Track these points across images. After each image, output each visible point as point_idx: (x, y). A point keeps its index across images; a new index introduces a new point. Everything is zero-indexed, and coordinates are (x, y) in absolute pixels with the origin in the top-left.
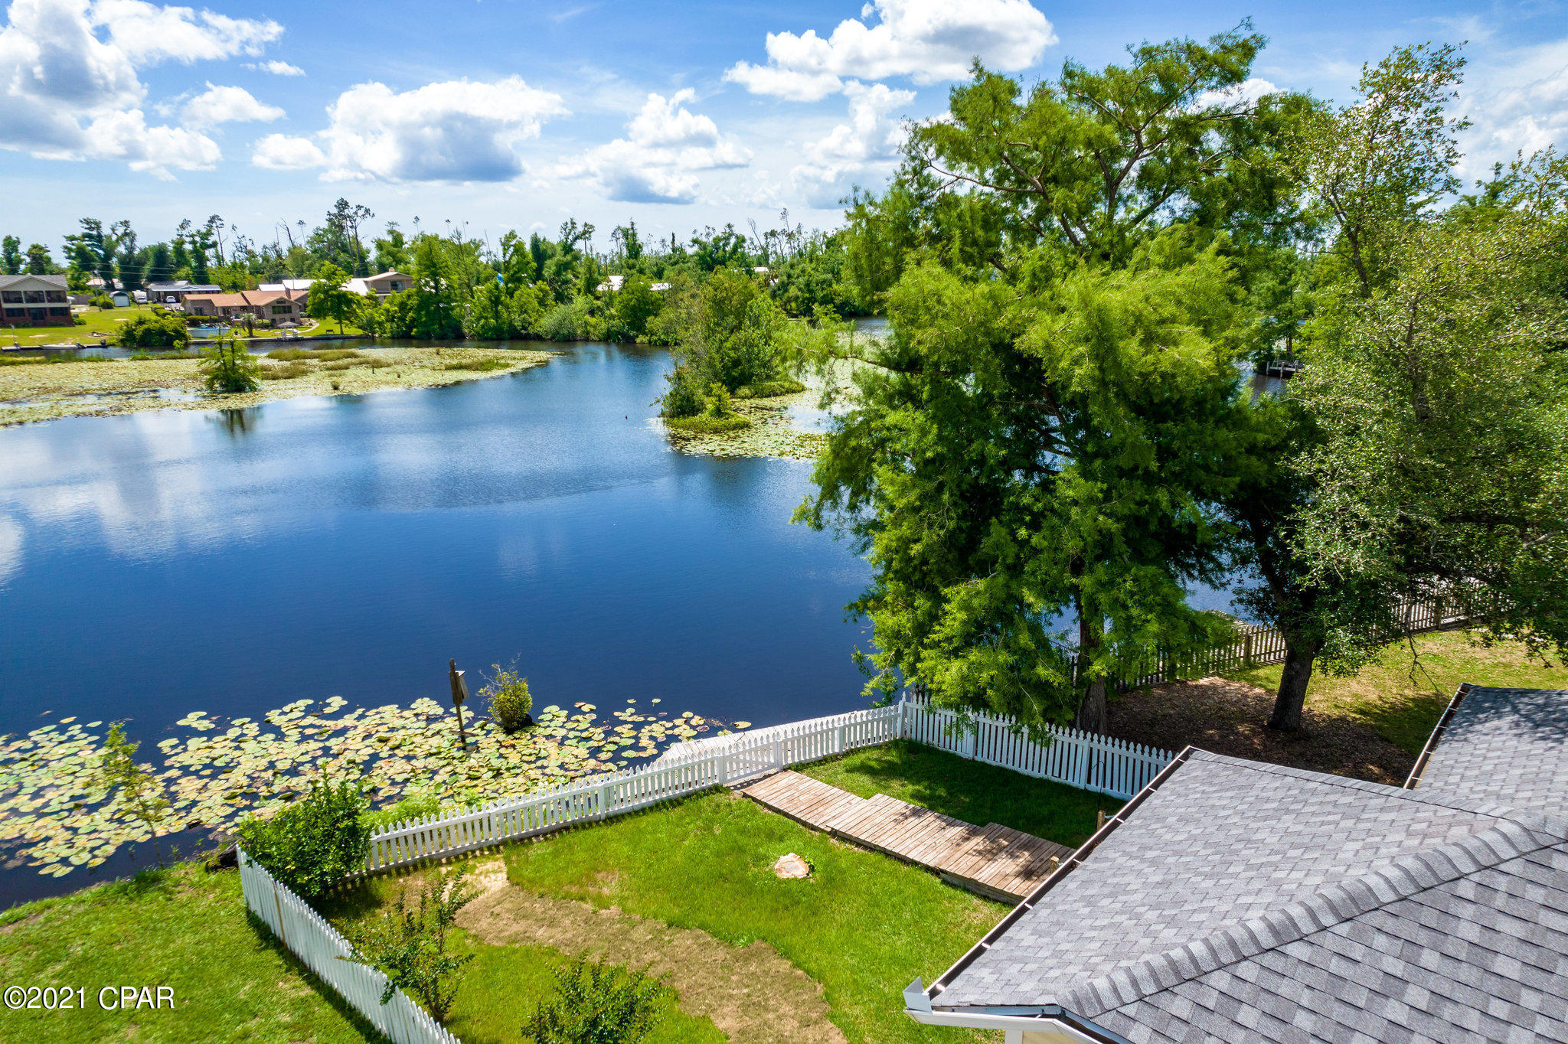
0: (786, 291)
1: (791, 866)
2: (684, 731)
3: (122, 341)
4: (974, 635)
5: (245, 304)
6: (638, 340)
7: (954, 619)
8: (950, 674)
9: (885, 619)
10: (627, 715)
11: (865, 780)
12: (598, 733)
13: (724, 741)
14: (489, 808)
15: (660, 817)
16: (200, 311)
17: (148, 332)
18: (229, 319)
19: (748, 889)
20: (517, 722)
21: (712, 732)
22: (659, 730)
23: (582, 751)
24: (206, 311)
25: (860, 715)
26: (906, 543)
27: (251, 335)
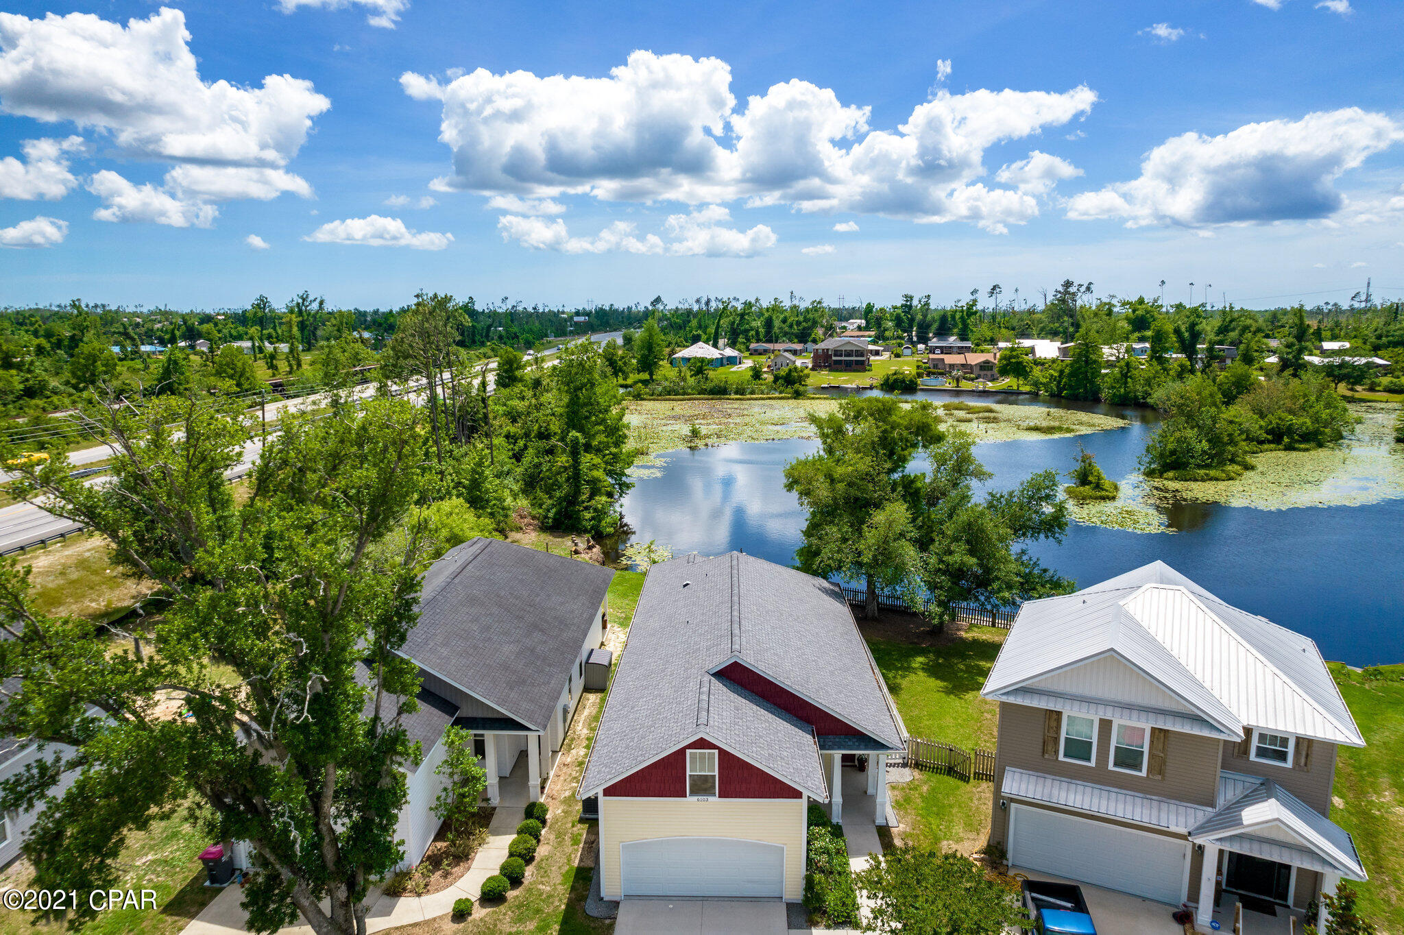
3: (882, 384)
5: (965, 362)
16: (935, 367)
17: (895, 380)
24: (939, 366)
27: (958, 386)
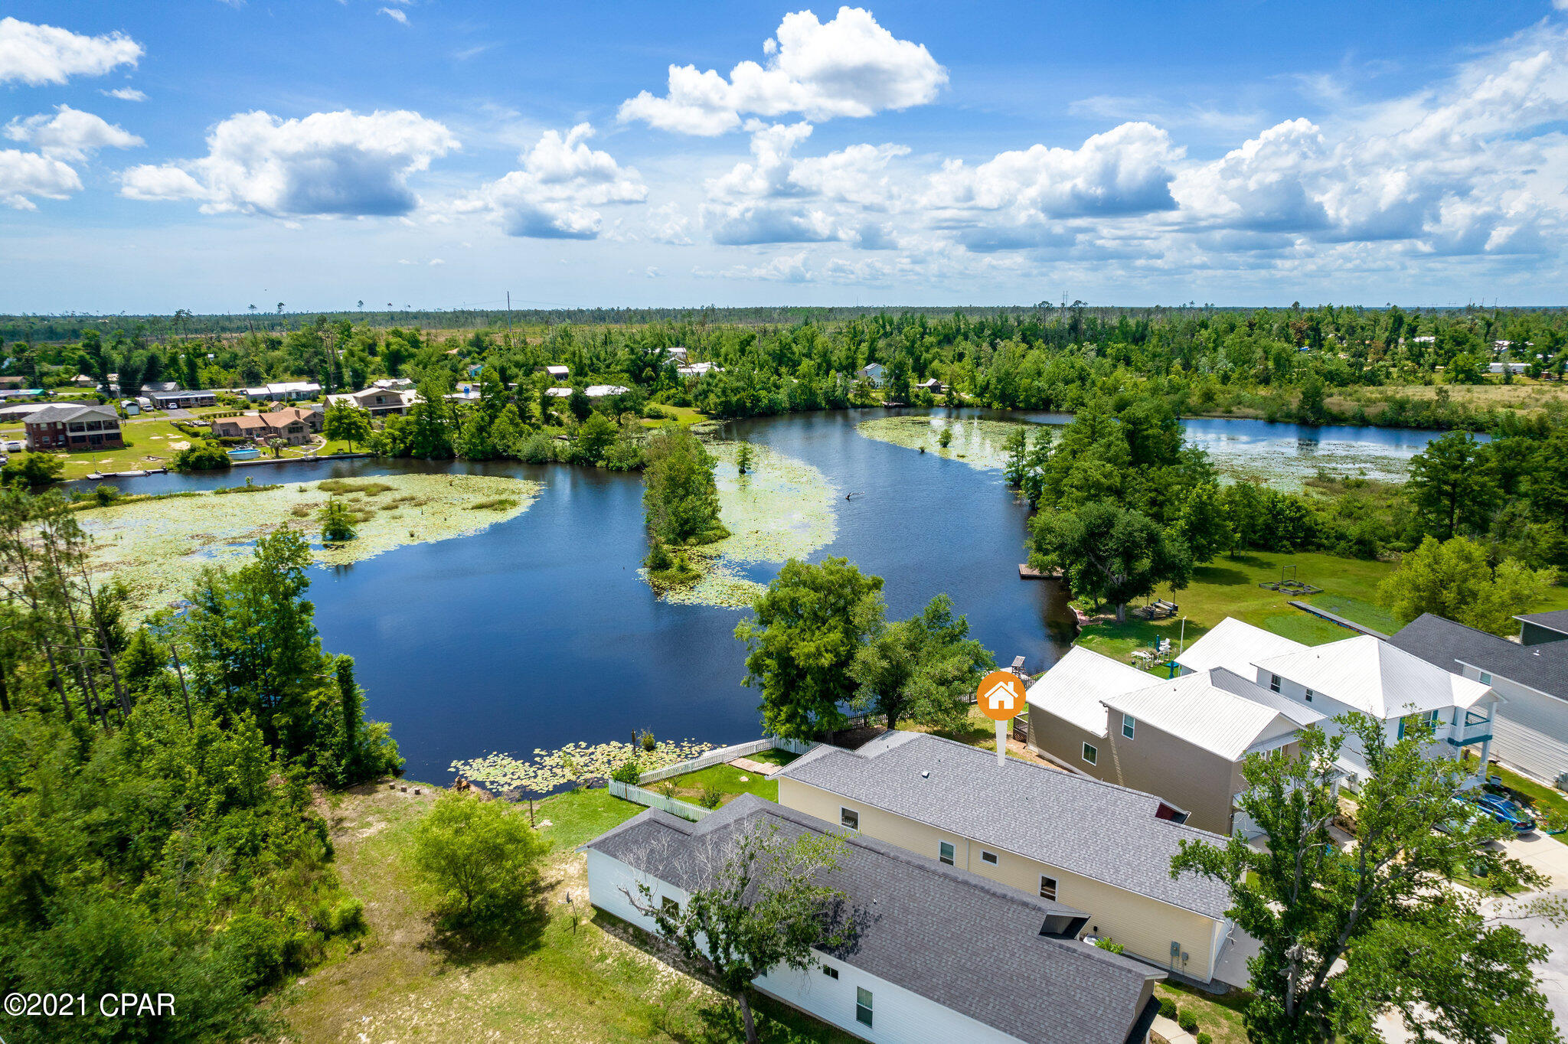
0: (706, 397)
1: (744, 779)
2: (706, 749)
3: (178, 466)
4: (788, 720)
5: (265, 425)
6: (598, 464)
7: (783, 716)
8: (783, 729)
9: (768, 714)
10: (685, 744)
11: (763, 759)
12: (678, 750)
13: (719, 751)
14: (658, 770)
15: (708, 771)
16: (227, 433)
17: (199, 458)
18: (253, 439)
19: (734, 784)
20: (650, 748)
21: (715, 748)
22: (697, 748)
23: (675, 756)
24: (232, 432)
25: (761, 741)
26: (771, 694)
27: (278, 456)
